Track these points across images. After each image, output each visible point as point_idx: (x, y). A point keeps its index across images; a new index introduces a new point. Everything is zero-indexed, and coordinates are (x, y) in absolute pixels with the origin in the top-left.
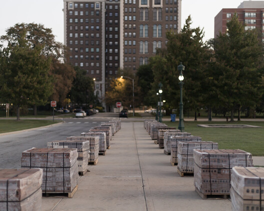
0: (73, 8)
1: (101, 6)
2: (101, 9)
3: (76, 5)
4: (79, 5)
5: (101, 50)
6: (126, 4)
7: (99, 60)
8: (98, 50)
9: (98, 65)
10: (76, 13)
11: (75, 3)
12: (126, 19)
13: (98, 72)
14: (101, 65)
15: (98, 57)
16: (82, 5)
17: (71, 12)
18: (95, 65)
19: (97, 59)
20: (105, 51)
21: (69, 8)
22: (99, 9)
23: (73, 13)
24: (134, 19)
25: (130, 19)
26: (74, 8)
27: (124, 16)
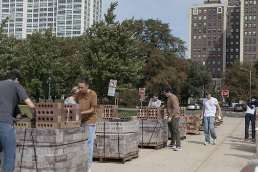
0: (197, 14)
1: (223, 10)
2: (223, 12)
3: (200, 11)
4: (203, 11)
5: (222, 49)
6: (247, 5)
7: (221, 58)
8: (219, 50)
9: (219, 63)
10: (200, 18)
11: (199, 9)
12: (246, 19)
13: (219, 69)
14: (222, 63)
15: (219, 56)
16: (205, 10)
17: (195, 17)
18: (216, 63)
19: (219, 58)
20: (227, 50)
21: (194, 14)
22: (222, 12)
23: (198, 18)
24: (255, 19)
25: (250, 19)
26: (199, 13)
27: (244, 17)
